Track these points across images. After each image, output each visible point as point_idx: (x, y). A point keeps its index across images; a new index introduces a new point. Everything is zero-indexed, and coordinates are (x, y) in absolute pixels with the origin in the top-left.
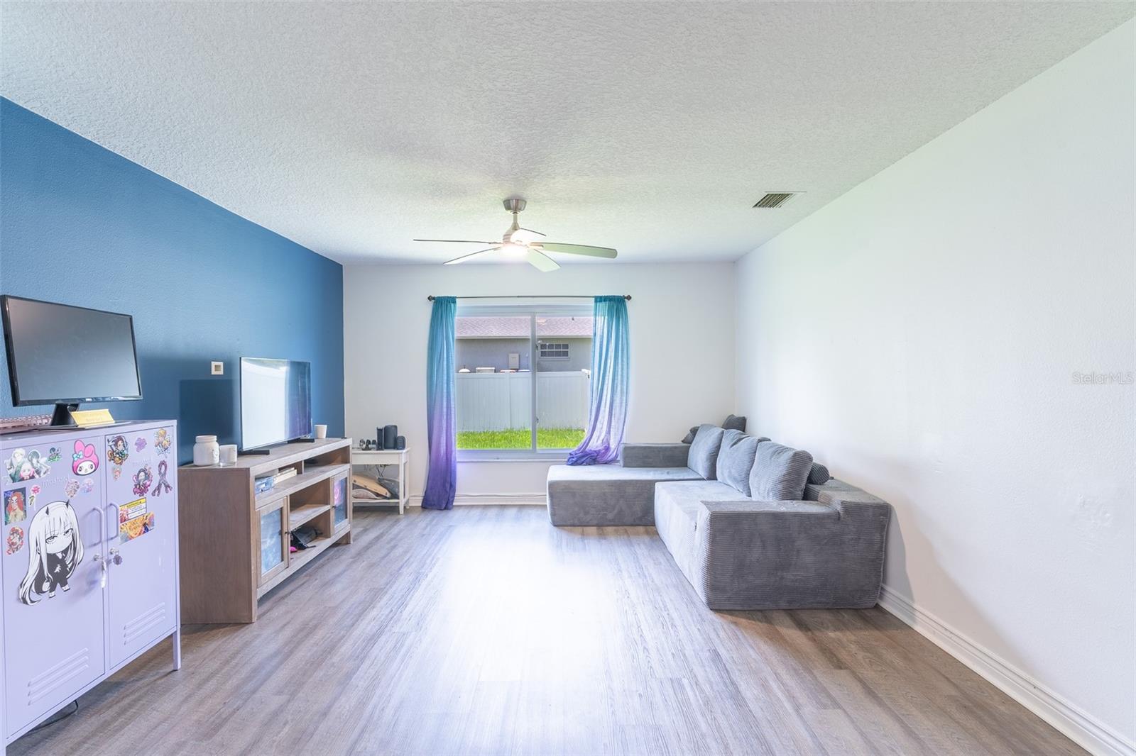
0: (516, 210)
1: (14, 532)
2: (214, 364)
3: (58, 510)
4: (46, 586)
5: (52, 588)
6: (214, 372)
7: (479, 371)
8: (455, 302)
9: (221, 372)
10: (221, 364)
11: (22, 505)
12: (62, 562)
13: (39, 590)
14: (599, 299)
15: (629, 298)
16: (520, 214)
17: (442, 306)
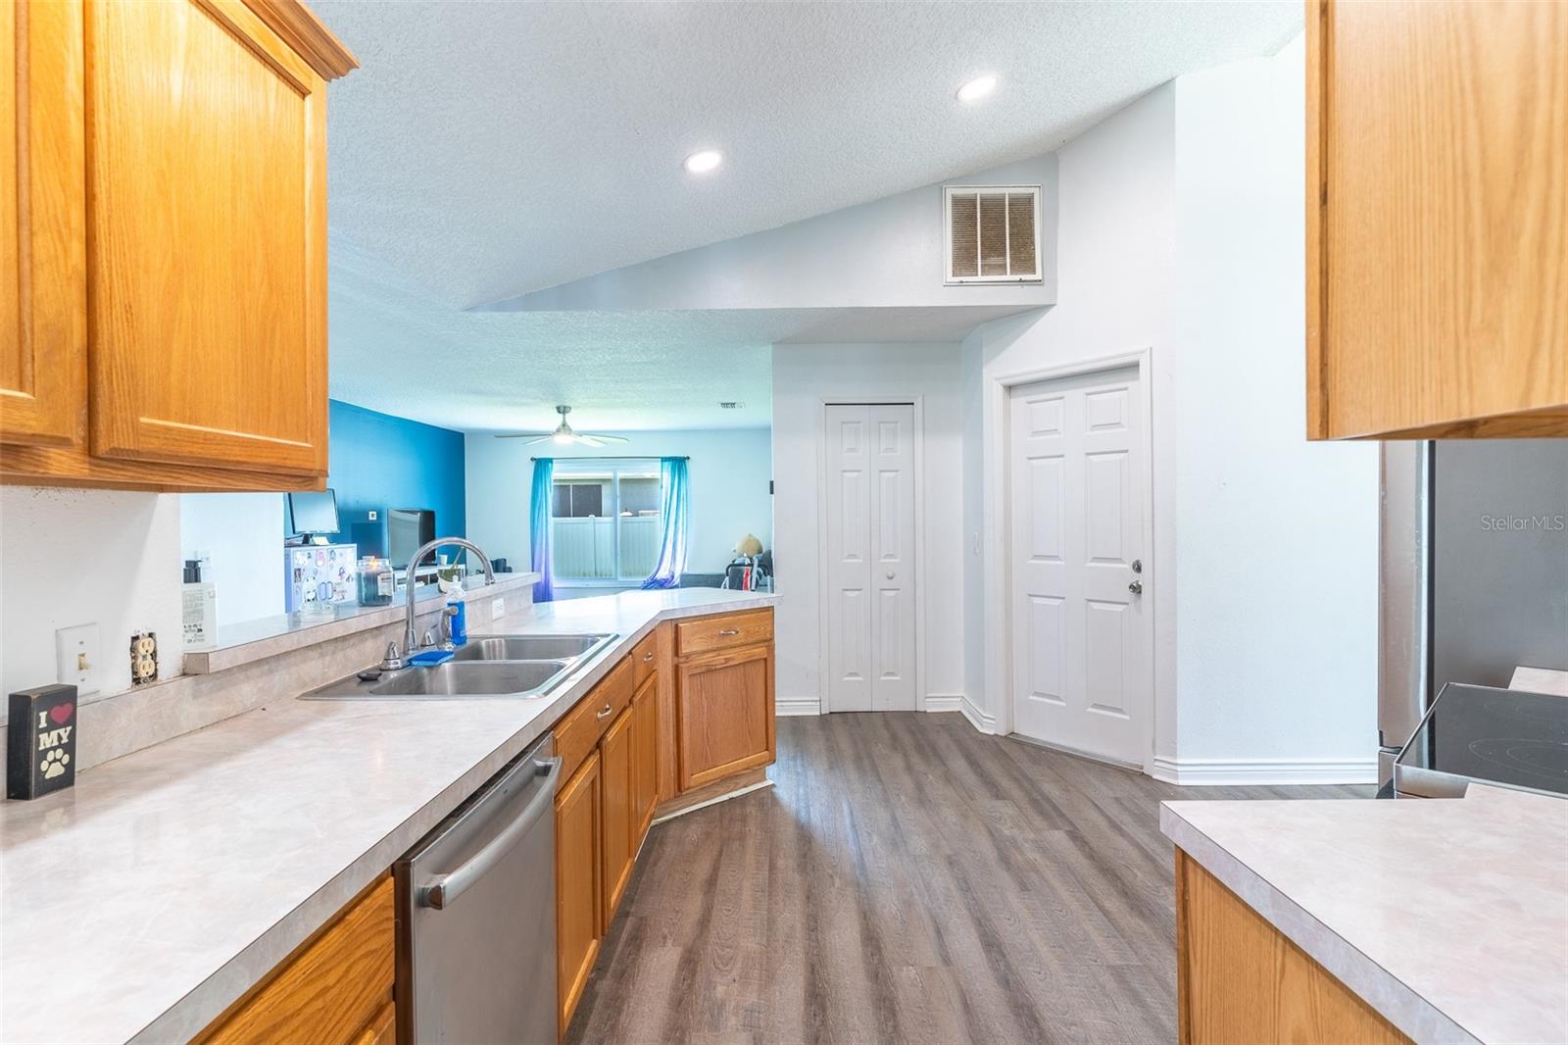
0: (564, 413)
2: (371, 513)
6: (371, 518)
7: (642, 515)
8: (552, 462)
9: (375, 518)
10: (375, 513)
14: (664, 459)
15: (688, 458)
16: (567, 415)
17: (541, 465)
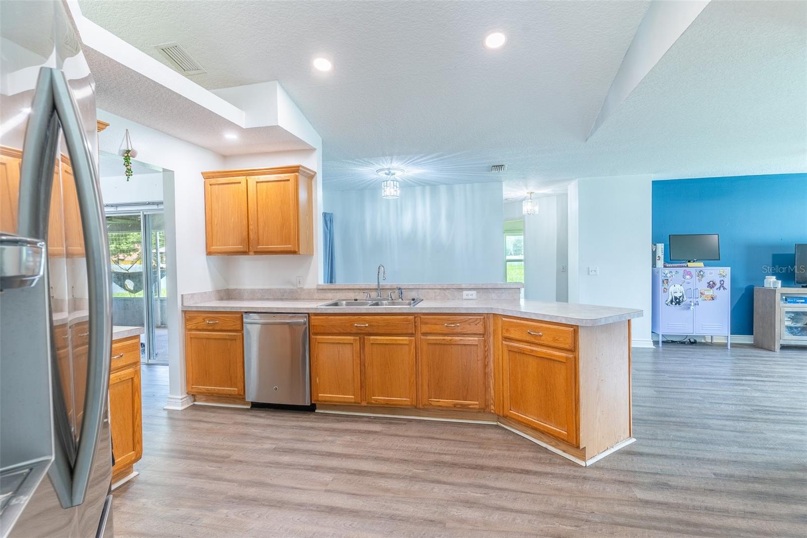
1: (665, 288)
3: (678, 286)
4: (674, 303)
5: (676, 304)
11: (667, 283)
12: (679, 299)
13: (672, 304)
